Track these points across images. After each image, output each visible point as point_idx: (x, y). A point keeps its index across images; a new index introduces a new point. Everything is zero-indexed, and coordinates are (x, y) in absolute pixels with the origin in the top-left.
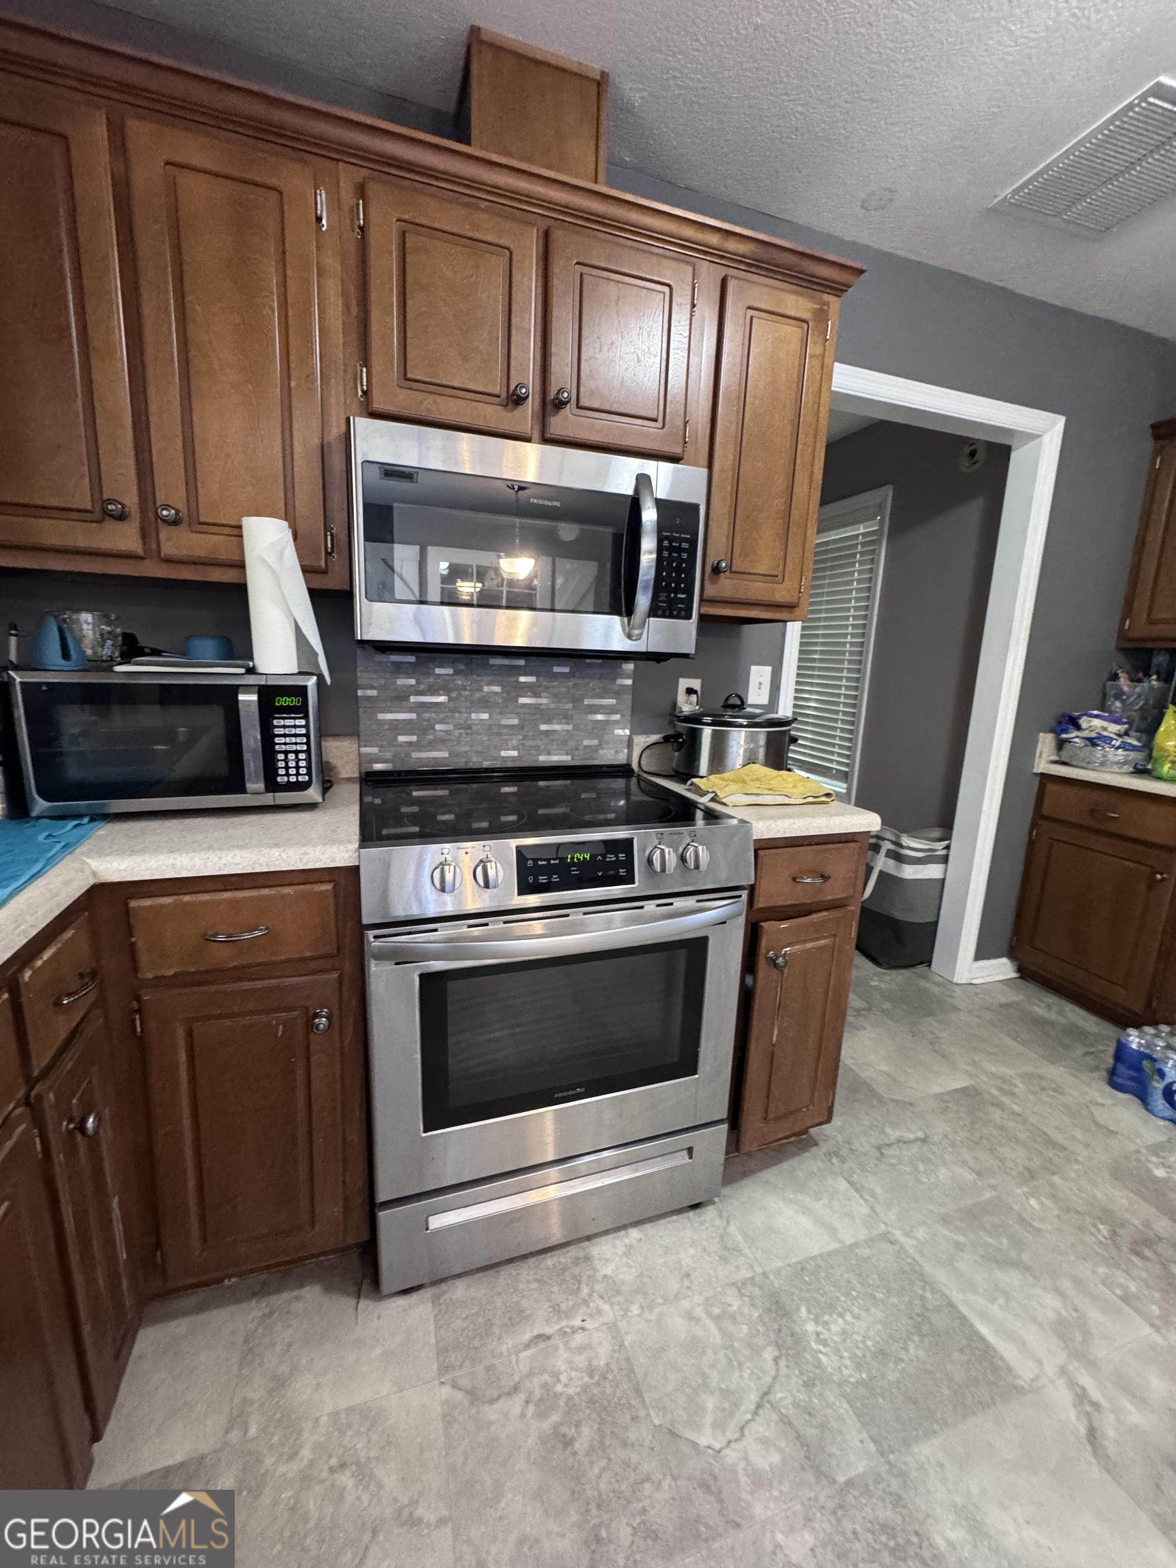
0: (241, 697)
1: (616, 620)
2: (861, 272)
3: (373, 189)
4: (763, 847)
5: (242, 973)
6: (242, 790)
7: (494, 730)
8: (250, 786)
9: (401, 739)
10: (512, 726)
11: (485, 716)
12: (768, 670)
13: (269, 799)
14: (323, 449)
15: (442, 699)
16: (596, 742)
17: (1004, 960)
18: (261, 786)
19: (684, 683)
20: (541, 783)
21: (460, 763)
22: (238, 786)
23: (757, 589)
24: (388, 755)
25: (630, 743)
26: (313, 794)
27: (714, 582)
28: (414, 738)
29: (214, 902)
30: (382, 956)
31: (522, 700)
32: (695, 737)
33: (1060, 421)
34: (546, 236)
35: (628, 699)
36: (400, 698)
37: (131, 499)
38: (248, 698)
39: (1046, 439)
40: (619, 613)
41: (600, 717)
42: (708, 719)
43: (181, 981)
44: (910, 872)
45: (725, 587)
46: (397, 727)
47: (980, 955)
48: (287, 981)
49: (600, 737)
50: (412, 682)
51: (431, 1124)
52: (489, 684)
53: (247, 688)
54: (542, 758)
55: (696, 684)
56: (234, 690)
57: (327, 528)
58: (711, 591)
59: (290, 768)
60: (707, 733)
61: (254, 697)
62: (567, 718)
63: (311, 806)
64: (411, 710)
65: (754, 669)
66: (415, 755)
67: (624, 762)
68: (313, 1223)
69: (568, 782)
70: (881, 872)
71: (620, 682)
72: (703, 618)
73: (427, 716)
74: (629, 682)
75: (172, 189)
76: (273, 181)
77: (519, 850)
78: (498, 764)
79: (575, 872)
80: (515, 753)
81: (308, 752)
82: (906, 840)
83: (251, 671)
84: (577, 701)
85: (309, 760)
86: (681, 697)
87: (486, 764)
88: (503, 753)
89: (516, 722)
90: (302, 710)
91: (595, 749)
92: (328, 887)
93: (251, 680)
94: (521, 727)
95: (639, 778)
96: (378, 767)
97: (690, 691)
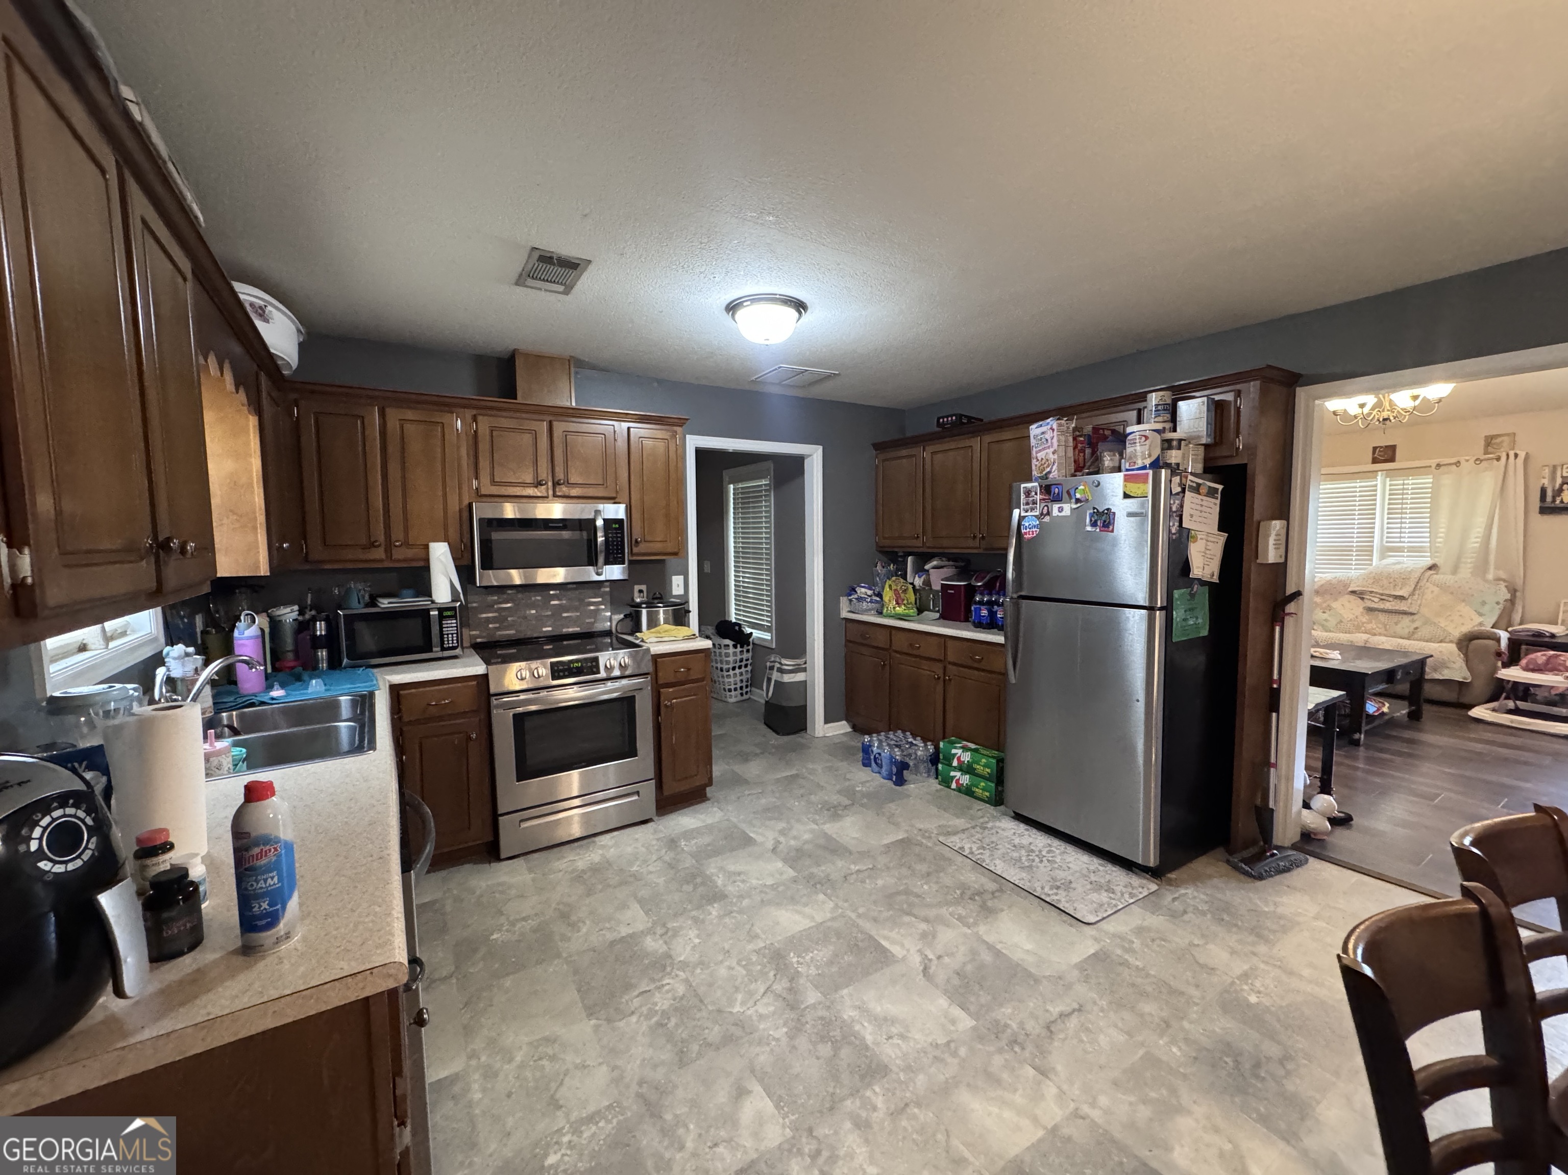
0: (432, 613)
1: (591, 568)
2: (687, 419)
3: (480, 418)
4: (656, 658)
5: (441, 718)
6: (431, 651)
7: (538, 618)
8: (434, 649)
9: (491, 626)
10: (547, 616)
11: (533, 612)
12: (682, 577)
13: (440, 655)
14: (460, 511)
15: (509, 605)
16: (592, 620)
17: (844, 722)
18: (439, 649)
19: (637, 588)
20: (565, 643)
21: (521, 636)
22: (430, 650)
23: (657, 547)
24: (484, 634)
25: (611, 620)
26: (458, 651)
27: (636, 546)
28: (497, 625)
29: (432, 691)
30: (497, 707)
31: (553, 603)
32: (638, 616)
33: (820, 449)
34: (550, 423)
35: (608, 598)
36: (489, 607)
37: (382, 538)
38: (434, 613)
39: (815, 456)
40: (592, 565)
41: (592, 608)
42: (644, 606)
43: (418, 722)
44: (787, 678)
45: (642, 548)
46: (488, 620)
47: (827, 720)
48: (458, 721)
49: (595, 618)
50: (496, 598)
51: (519, 779)
52: (535, 596)
53: (433, 609)
54: (564, 630)
55: (644, 588)
56: (428, 611)
57: (462, 541)
58: (635, 550)
59: (450, 641)
60: (644, 612)
61: (436, 613)
62: (576, 609)
63: (455, 657)
64: (495, 612)
65: (674, 578)
66: (500, 633)
67: (608, 629)
68: (469, 828)
69: (579, 641)
70: (776, 681)
71: (603, 589)
72: (631, 562)
73: (503, 614)
74: (608, 589)
75: (402, 427)
76: (440, 421)
77: (552, 663)
78: (541, 635)
79: (575, 670)
80: (550, 629)
81: (457, 633)
82: (784, 661)
83: (433, 602)
84: (581, 600)
85: (457, 637)
86: (636, 594)
87: (535, 635)
88: (544, 629)
89: (549, 613)
90: (454, 617)
91: (593, 623)
92: (475, 683)
93: (433, 606)
94: (553, 615)
95: (617, 637)
96: (479, 640)
97: (641, 591)
